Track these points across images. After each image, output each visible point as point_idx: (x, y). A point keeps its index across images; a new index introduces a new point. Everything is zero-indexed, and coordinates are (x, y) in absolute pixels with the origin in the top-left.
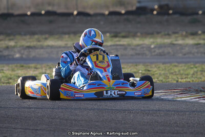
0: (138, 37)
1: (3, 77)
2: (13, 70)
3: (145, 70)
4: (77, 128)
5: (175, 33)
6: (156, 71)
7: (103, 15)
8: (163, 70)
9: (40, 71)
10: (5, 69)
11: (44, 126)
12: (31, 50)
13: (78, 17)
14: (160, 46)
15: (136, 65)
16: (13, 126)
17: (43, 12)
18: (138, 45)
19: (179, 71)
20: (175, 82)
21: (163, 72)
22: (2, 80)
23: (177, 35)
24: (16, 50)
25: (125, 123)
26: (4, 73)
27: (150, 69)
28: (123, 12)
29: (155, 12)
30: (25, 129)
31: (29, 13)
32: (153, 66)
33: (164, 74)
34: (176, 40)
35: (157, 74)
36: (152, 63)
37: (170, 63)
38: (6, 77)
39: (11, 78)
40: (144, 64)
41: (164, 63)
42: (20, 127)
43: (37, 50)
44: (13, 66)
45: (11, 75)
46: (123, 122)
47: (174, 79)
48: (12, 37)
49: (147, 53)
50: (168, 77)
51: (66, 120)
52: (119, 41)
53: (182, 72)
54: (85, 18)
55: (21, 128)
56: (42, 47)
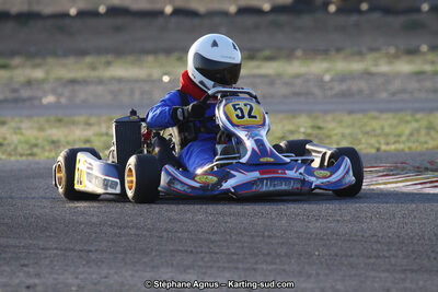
0: (297, 58)
1: (20, 142)
2: (41, 129)
3: (313, 127)
4: (171, 248)
5: (372, 50)
6: (333, 129)
7: (225, 14)
8: (348, 126)
9: (96, 129)
10: (24, 125)
11: (105, 243)
12: (77, 87)
13: (174, 20)
14: (343, 78)
15: (294, 117)
16: (41, 243)
17: (102, 9)
18: (298, 76)
19: (382, 128)
20: (373, 151)
21: (347, 131)
22: (19, 149)
23: (376, 55)
24: (47, 87)
25: (269, 237)
26: (22, 134)
27: (321, 125)
28: (267, 7)
29: (332, 8)
30: (66, 250)
31: (73, 11)
32: (329, 118)
33: (351, 135)
34: (376, 65)
35: (336, 135)
36: (326, 112)
37: (364, 111)
38: (27, 142)
39: (36, 145)
40: (310, 113)
41: (351, 112)
42: (54, 246)
43: (91, 88)
44: (42, 120)
45: (37, 139)
46: (266, 233)
47: (372, 146)
48: (38, 61)
49: (316, 91)
50: (360, 141)
51: (149, 230)
52: (259, 67)
53: (387, 130)
54: (187, 21)
55: (56, 249)
56: (100, 82)
